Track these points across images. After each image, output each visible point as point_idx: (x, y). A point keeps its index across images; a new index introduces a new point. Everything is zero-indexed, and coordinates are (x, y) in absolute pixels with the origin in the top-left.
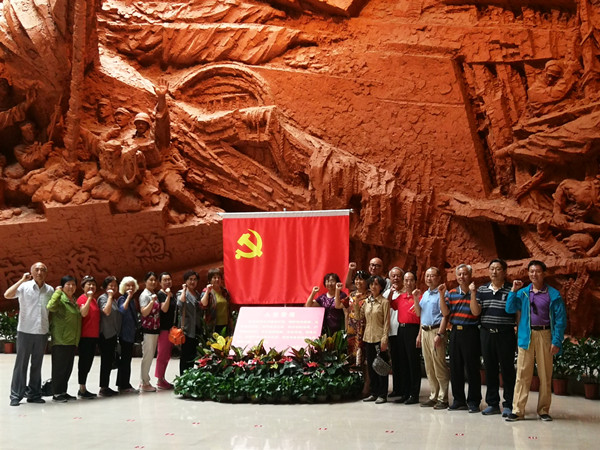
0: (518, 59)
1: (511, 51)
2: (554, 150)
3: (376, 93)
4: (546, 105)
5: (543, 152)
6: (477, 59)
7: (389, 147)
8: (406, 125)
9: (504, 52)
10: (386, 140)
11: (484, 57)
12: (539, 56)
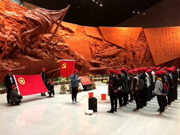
0: (96, 44)
8: (83, 50)
9: (94, 43)
11: (92, 43)
12: (98, 45)
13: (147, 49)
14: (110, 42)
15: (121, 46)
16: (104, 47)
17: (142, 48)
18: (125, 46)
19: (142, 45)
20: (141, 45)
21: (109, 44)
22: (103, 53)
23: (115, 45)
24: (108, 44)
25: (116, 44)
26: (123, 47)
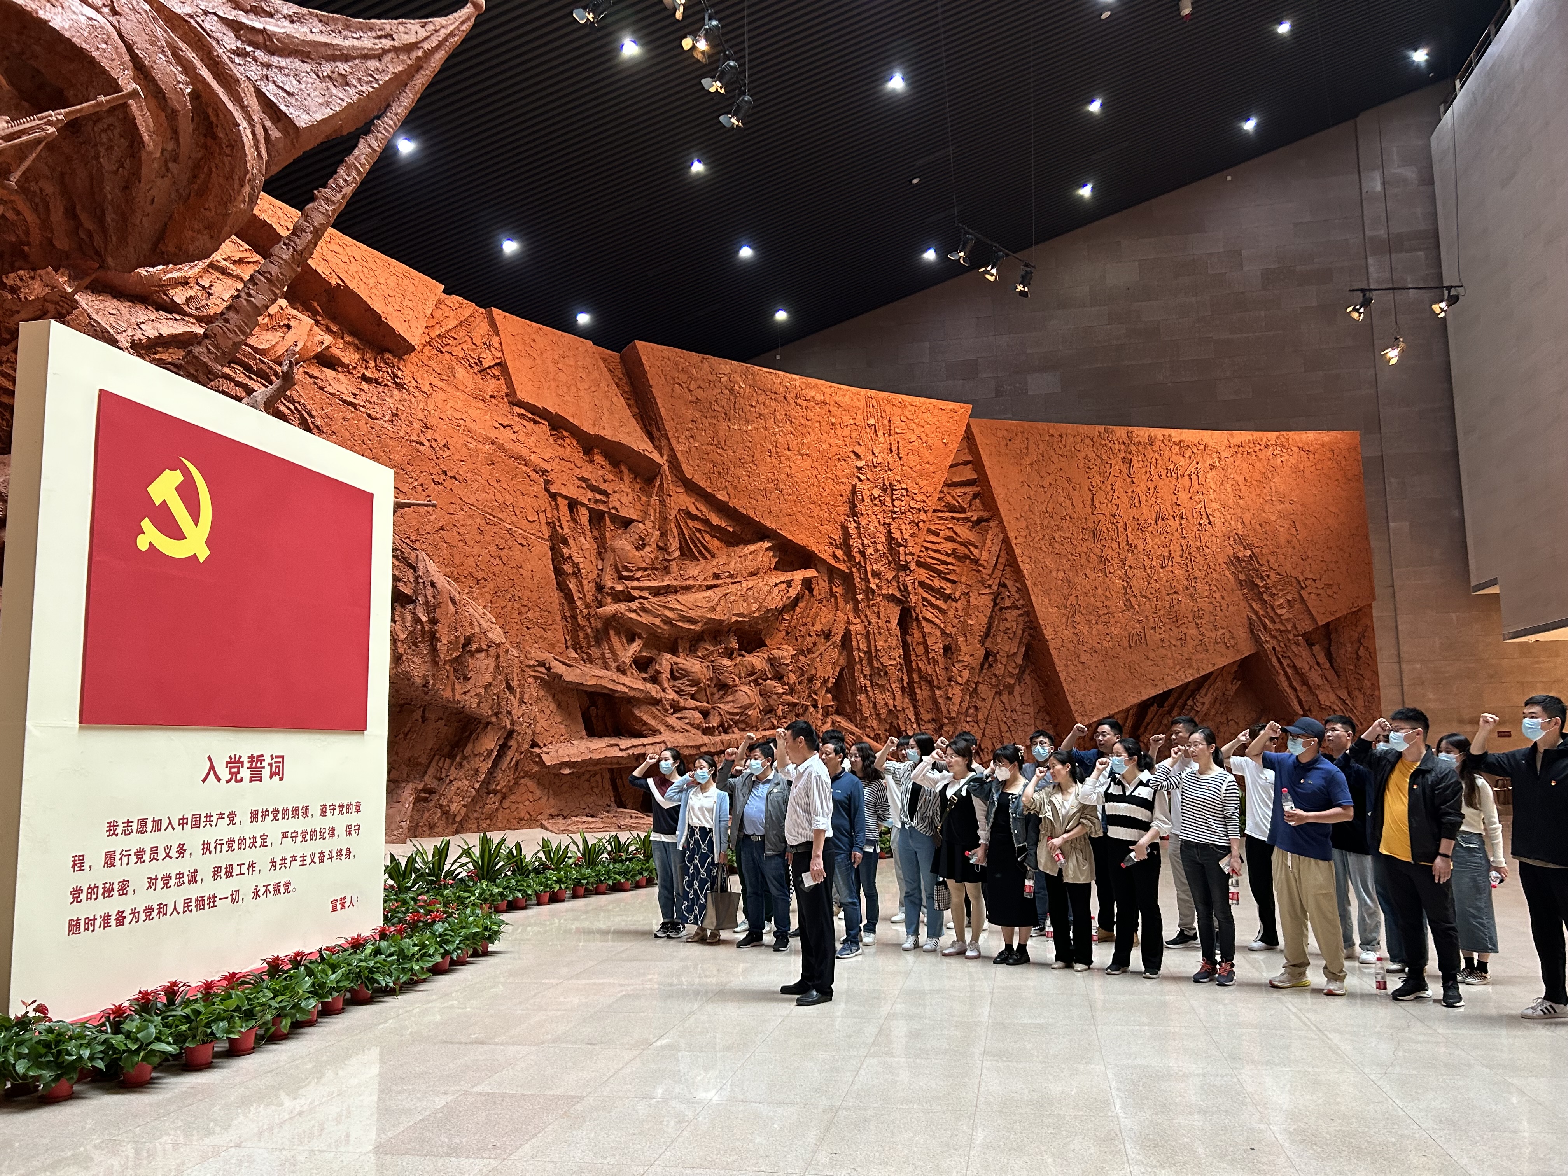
0: (602, 507)
1: (598, 497)
2: (667, 621)
3: (460, 490)
4: (639, 569)
5: (657, 621)
6: (564, 492)
7: (476, 574)
8: (492, 548)
9: (590, 495)
10: (470, 561)
11: (572, 491)
12: (624, 513)
13: (1003, 585)
14: (721, 496)
15: (812, 544)
16: (674, 544)
17: (963, 574)
18: (846, 545)
19: (962, 550)
20: (954, 552)
21: (715, 520)
22: (672, 601)
23: (761, 533)
24: (706, 522)
25: (770, 524)
26: (825, 552)
